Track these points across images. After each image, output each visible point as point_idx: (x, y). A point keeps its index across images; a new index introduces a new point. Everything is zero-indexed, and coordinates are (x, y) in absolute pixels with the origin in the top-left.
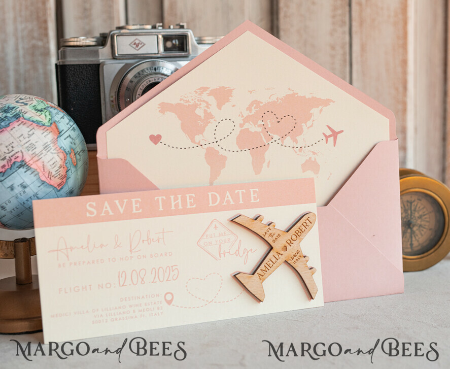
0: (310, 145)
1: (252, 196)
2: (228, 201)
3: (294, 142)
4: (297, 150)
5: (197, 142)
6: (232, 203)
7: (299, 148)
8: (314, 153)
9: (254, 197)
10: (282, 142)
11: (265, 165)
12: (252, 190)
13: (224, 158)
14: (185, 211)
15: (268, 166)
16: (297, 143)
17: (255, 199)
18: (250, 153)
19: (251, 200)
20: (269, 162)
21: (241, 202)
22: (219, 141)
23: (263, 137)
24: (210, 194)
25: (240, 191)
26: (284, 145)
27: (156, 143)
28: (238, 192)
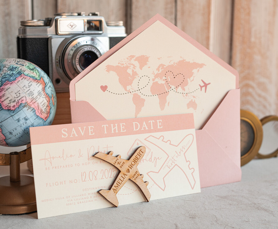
0: (192, 92)
1: (158, 124)
2: (145, 128)
3: (183, 90)
4: (185, 95)
5: (128, 90)
6: (147, 129)
8: (194, 97)
9: (160, 125)
10: (176, 90)
11: (167, 104)
12: (158, 121)
13: (144, 100)
14: (120, 134)
15: (168, 105)
16: (185, 90)
17: (160, 126)
18: (159, 97)
19: (158, 127)
20: (169, 103)
21: (152, 128)
22: (141, 89)
23: (166, 87)
24: (134, 123)
25: (151, 121)
26: (178, 92)
27: (104, 91)
28: (150, 122)
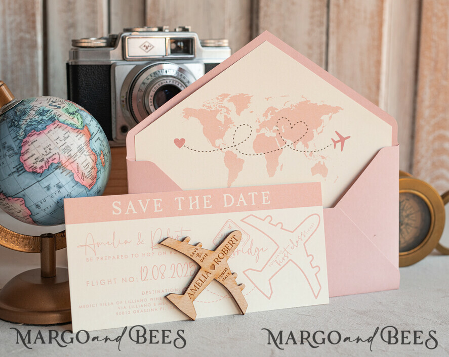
0: (320, 150)
1: (264, 198)
2: (242, 203)
3: (305, 146)
4: (308, 154)
5: (217, 145)
6: (245, 204)
7: (310, 152)
8: (323, 158)
9: (266, 199)
10: (295, 146)
11: (278, 168)
14: (202, 211)
15: (281, 169)
16: (308, 147)
17: (266, 201)
18: (266, 157)
19: (262, 202)
20: (282, 166)
21: (254, 204)
22: (237, 145)
23: (277, 142)
24: (225, 195)
25: (253, 193)
26: (296, 149)
27: (180, 147)
28: (251, 195)
